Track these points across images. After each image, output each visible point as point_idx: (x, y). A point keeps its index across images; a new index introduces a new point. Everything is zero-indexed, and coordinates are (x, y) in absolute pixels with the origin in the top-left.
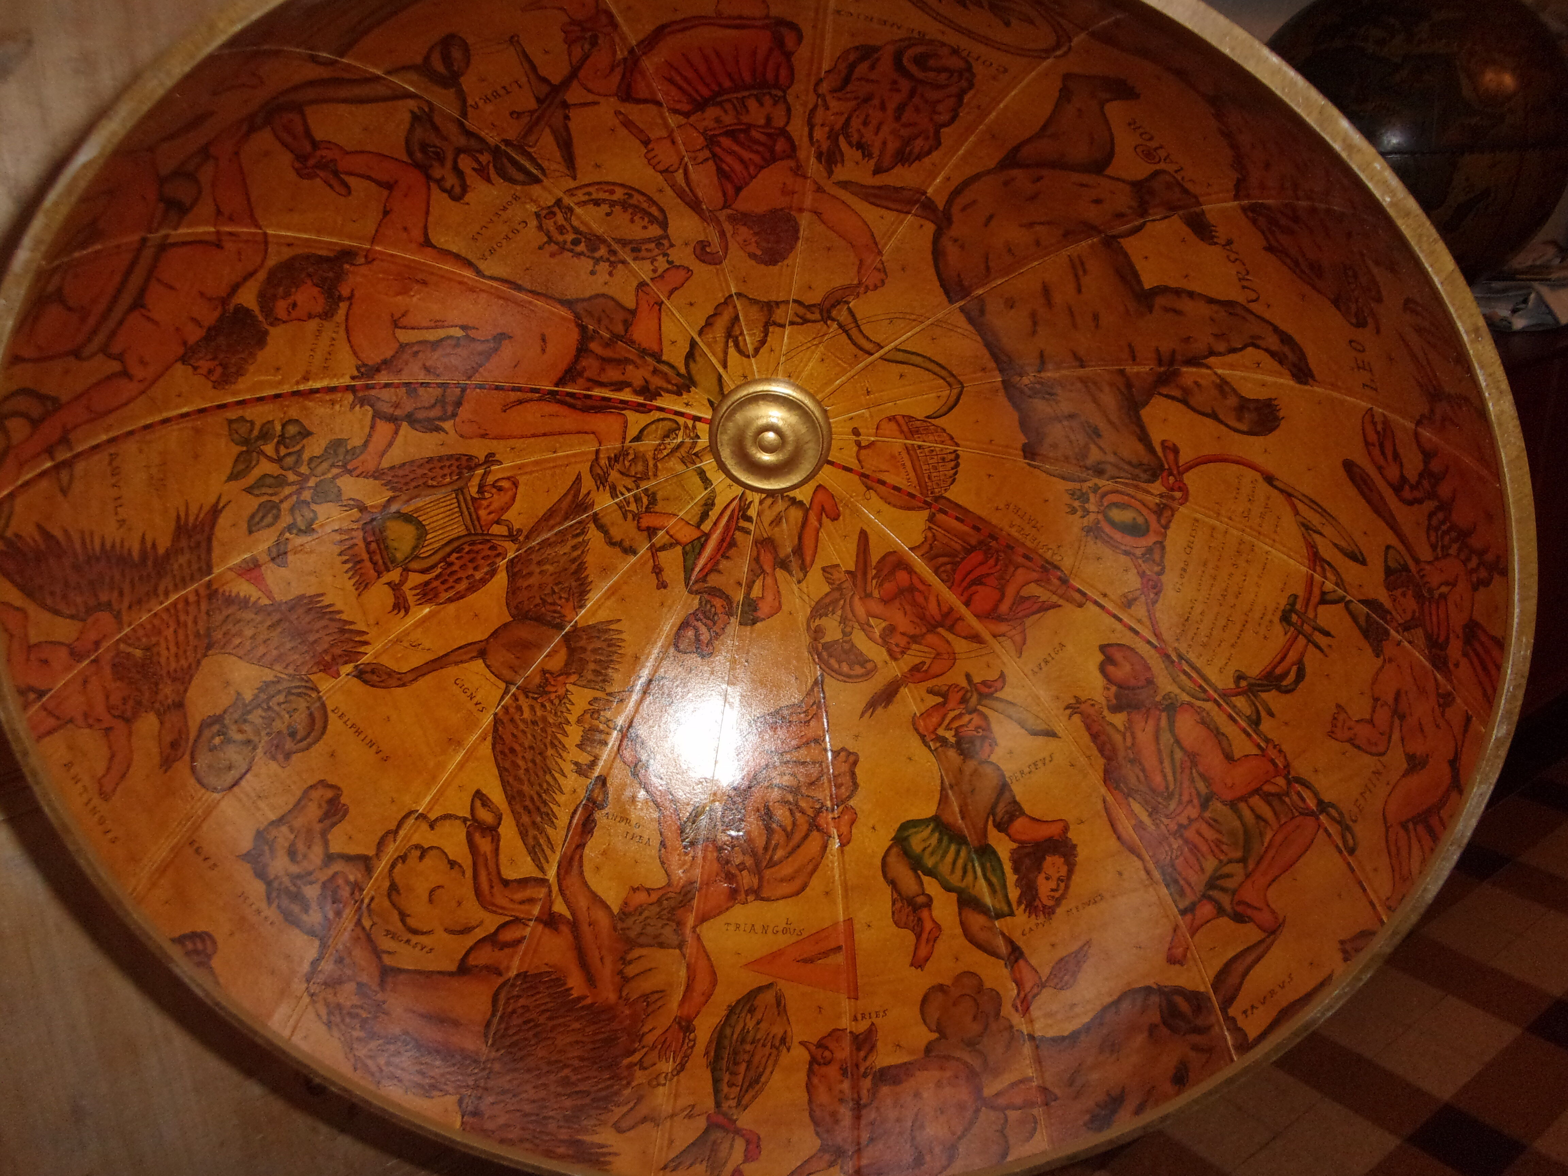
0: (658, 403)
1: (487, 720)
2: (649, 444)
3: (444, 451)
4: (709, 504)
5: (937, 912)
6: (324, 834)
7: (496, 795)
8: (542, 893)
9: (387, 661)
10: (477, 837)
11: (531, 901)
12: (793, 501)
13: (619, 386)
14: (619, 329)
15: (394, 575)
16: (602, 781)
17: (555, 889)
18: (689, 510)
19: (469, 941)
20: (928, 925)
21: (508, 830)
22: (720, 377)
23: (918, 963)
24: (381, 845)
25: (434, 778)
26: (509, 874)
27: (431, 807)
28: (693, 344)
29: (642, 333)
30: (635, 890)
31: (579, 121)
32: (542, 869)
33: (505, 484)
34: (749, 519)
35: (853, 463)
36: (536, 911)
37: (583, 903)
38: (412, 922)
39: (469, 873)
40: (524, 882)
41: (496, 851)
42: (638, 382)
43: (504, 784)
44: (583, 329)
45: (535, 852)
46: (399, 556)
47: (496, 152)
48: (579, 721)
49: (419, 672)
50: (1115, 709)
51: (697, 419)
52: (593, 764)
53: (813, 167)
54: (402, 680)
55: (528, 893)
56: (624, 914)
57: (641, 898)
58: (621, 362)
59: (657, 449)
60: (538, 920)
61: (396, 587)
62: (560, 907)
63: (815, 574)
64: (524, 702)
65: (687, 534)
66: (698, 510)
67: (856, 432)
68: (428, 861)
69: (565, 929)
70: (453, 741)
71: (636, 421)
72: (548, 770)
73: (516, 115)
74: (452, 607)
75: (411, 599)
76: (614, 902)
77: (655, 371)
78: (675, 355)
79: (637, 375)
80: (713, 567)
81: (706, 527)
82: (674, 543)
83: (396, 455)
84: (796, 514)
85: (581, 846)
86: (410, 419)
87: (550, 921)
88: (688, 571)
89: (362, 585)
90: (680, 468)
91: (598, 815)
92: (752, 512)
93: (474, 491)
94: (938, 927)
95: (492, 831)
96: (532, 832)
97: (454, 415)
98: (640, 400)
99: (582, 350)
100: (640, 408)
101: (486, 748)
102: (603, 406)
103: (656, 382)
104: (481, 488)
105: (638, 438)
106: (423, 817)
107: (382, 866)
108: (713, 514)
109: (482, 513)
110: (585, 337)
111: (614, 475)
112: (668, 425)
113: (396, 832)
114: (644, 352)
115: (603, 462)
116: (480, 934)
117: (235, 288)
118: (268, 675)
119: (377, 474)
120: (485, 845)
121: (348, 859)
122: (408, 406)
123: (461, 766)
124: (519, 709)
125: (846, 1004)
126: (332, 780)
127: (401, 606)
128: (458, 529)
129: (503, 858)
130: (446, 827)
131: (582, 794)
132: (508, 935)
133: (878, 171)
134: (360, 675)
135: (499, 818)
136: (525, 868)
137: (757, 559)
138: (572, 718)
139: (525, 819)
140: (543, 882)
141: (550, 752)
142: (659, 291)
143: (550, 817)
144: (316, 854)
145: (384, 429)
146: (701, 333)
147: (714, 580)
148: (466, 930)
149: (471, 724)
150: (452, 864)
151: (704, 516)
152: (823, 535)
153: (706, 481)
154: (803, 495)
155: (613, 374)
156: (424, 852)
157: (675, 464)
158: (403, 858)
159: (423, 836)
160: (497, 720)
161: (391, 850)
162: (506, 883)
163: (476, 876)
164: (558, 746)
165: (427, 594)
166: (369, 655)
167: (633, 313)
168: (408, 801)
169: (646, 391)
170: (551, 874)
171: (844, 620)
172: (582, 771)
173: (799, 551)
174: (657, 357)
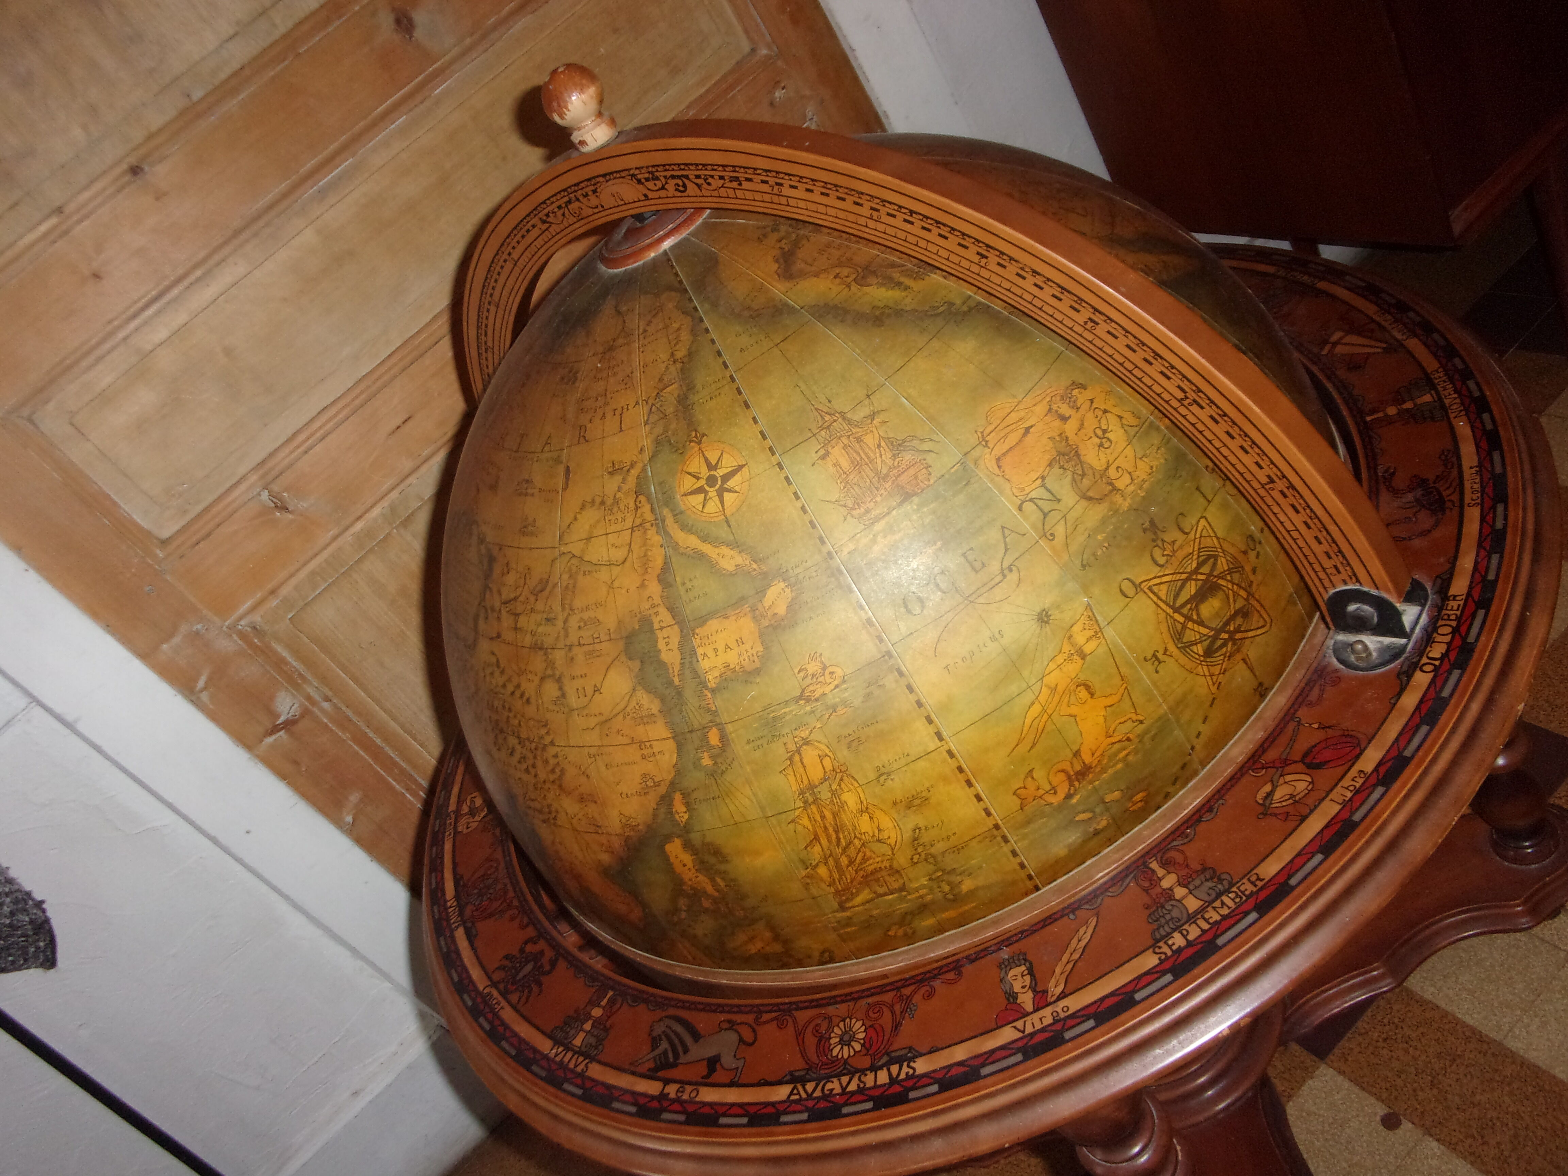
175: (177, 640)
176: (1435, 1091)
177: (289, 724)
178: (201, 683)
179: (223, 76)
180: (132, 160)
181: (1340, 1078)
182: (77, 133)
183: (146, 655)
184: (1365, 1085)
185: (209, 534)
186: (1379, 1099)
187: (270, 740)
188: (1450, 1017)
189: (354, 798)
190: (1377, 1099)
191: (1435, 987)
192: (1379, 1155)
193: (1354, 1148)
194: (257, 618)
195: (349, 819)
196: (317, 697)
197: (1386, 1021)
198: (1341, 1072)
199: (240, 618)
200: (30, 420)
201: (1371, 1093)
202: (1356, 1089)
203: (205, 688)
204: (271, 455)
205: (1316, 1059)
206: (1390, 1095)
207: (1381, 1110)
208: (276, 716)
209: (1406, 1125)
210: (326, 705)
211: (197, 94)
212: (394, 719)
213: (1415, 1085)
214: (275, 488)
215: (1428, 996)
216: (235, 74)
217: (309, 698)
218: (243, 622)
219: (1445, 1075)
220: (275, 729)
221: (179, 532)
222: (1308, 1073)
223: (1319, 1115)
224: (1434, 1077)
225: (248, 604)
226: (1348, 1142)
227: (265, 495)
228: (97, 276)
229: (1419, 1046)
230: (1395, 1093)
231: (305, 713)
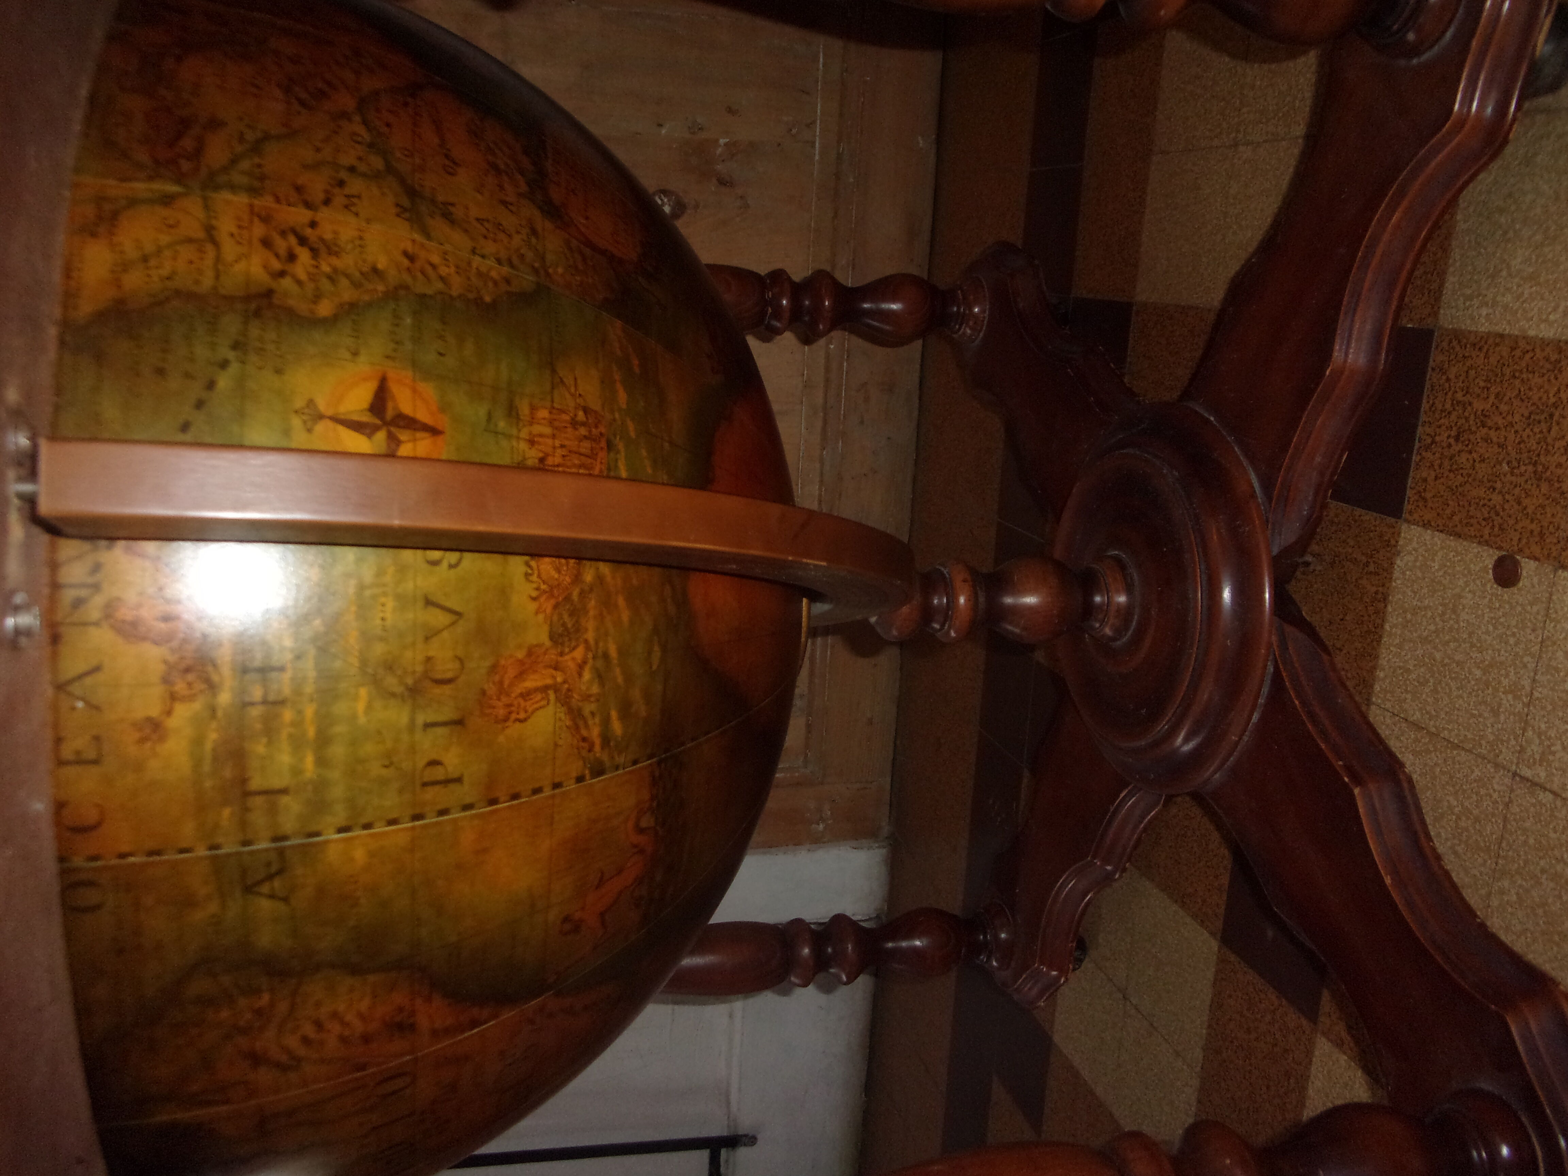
176: (1545, 487)
181: (1428, 534)
184: (1458, 529)
186: (1483, 542)
188: (1522, 344)
190: (1479, 543)
191: (1487, 304)
192: (1514, 634)
193: (1479, 641)
197: (1448, 406)
198: (1426, 525)
201: (1470, 538)
202: (1452, 542)
205: (1391, 520)
206: (1493, 527)
207: (1489, 558)
209: (1528, 567)
213: (1517, 491)
215: (1484, 327)
219: (1547, 452)
222: (1390, 546)
223: (1426, 608)
224: (1535, 464)
226: (1471, 634)
229: (1501, 422)
230: (1498, 520)
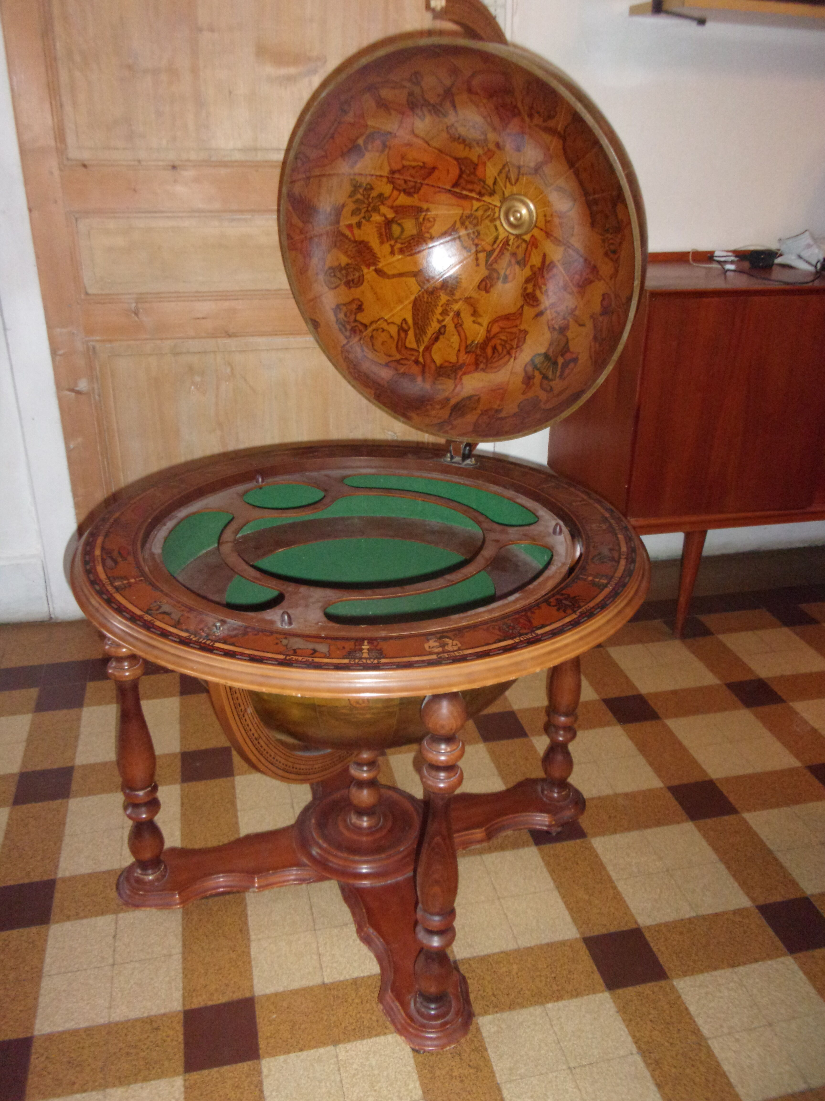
0: (484, 199)
1: (412, 298)
2: (480, 213)
3: (413, 204)
4: (496, 238)
5: (535, 380)
6: (356, 314)
7: (410, 321)
8: (416, 354)
9: (385, 269)
10: (401, 332)
11: (413, 355)
12: (524, 240)
13: (471, 191)
14: (472, 170)
15: (392, 242)
16: (445, 326)
17: (421, 354)
18: (490, 239)
19: (391, 359)
20: (531, 383)
21: (411, 333)
22: (504, 192)
23: (524, 393)
24: (372, 323)
25: (392, 310)
26: (408, 345)
27: (389, 318)
28: (496, 179)
29: (479, 172)
30: (446, 361)
31: (457, 99)
32: (418, 347)
33: (431, 219)
34: (509, 245)
35: (543, 227)
36: (413, 358)
37: (428, 361)
38: (375, 348)
39: (396, 341)
40: (412, 349)
41: (406, 338)
42: (478, 190)
43: (414, 319)
44: (461, 169)
45: (418, 341)
46: (395, 236)
47: (434, 106)
48: (442, 306)
49: (394, 276)
50: (601, 315)
51: (495, 206)
52: (443, 320)
53: (527, 120)
54: (389, 277)
55: (412, 353)
56: (441, 367)
57: (447, 364)
58: (472, 182)
59: (482, 216)
60: (414, 361)
61: (392, 247)
62: (421, 359)
63: (528, 268)
64: (426, 296)
65: (488, 248)
66: (493, 240)
67: (545, 216)
68: (385, 333)
69: (421, 366)
70: (400, 301)
71: (476, 204)
72: (428, 318)
73: (439, 95)
74: (409, 258)
75: (396, 251)
76: (438, 362)
77: (483, 187)
78: (490, 182)
79: (477, 188)
80: (496, 261)
81: (495, 246)
82: (484, 250)
83: (398, 203)
84: (524, 245)
85: (433, 344)
86: (404, 191)
87: (417, 362)
88: (487, 261)
89: (382, 243)
90: (489, 224)
91: (441, 337)
92: (510, 243)
93: (421, 220)
94: (534, 384)
95: (406, 332)
96: (419, 336)
97: (418, 192)
98: (478, 197)
99: (460, 176)
100: (478, 200)
101: (410, 307)
102: (466, 197)
103: (483, 191)
104: (424, 219)
105: (476, 210)
106: (386, 320)
107: (370, 329)
108: (498, 242)
109: (423, 228)
110: (462, 172)
111: (467, 223)
112: (486, 207)
113: (377, 321)
114: (480, 180)
115: (464, 217)
116: (394, 358)
117: (357, 138)
118: (350, 261)
119: (392, 207)
120: (403, 335)
121: (362, 324)
122: (404, 186)
123: (401, 310)
124: (423, 297)
125: (498, 402)
126: (362, 299)
127: (392, 253)
128: (414, 232)
129: (407, 340)
130: (391, 326)
131: (437, 329)
132: (402, 362)
133: (544, 121)
134: (376, 271)
135: (409, 328)
136: (414, 345)
137: (510, 261)
138: (440, 305)
139: (417, 331)
140: (418, 351)
141: (430, 313)
142: (484, 158)
143: (425, 333)
144: (352, 318)
145: (396, 193)
146: (498, 175)
147: (495, 266)
148: (390, 356)
149: (407, 297)
150: (391, 337)
151: (495, 242)
152: (532, 254)
153: (497, 229)
154: (527, 237)
155: (470, 187)
156: (383, 330)
157: (487, 222)
158: (377, 330)
159: (384, 325)
160: (416, 299)
161: (374, 326)
162: (406, 348)
163: (397, 343)
164: (433, 312)
165: (401, 251)
166: (380, 266)
167: (477, 165)
168: (383, 314)
169: (480, 194)
170: (421, 350)
171: (534, 286)
172: (439, 321)
173: (524, 259)
174: (484, 182)
175: (65, 330)
177: (78, 393)
178: (60, 352)
179: (226, 159)
180: (177, 163)
182: (164, 142)
183: (50, 327)
185: (104, 303)
187: (68, 393)
189: (80, 440)
194: (98, 346)
195: (72, 446)
196: (96, 391)
199: (93, 341)
200: (76, 219)
203: (60, 355)
204: (147, 293)
208: (76, 385)
210: (97, 397)
211: (214, 159)
212: (117, 423)
214: (139, 305)
216: (231, 161)
217: (93, 389)
218: (91, 343)
220: (72, 390)
221: (94, 295)
225: (98, 338)
227: (134, 305)
228: (135, 190)
231: (88, 394)
